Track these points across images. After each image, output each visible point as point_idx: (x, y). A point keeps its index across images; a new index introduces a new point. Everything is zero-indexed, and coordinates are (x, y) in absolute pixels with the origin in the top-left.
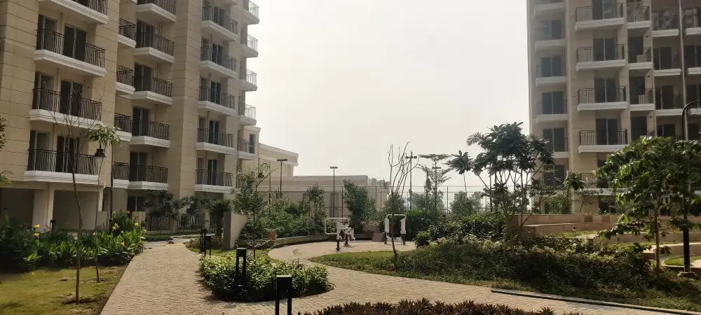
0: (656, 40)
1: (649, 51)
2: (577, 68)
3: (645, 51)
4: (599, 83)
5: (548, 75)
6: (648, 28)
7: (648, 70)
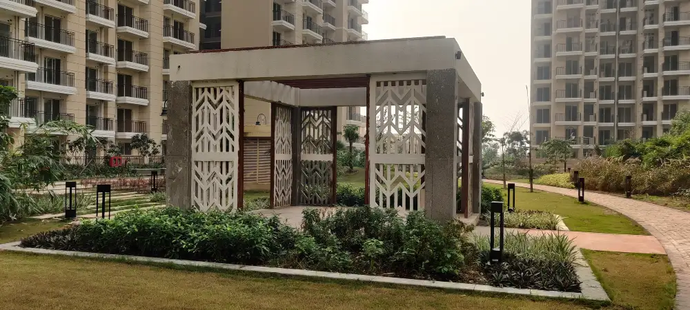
2: (557, 78)
4: (568, 86)
5: (541, 79)
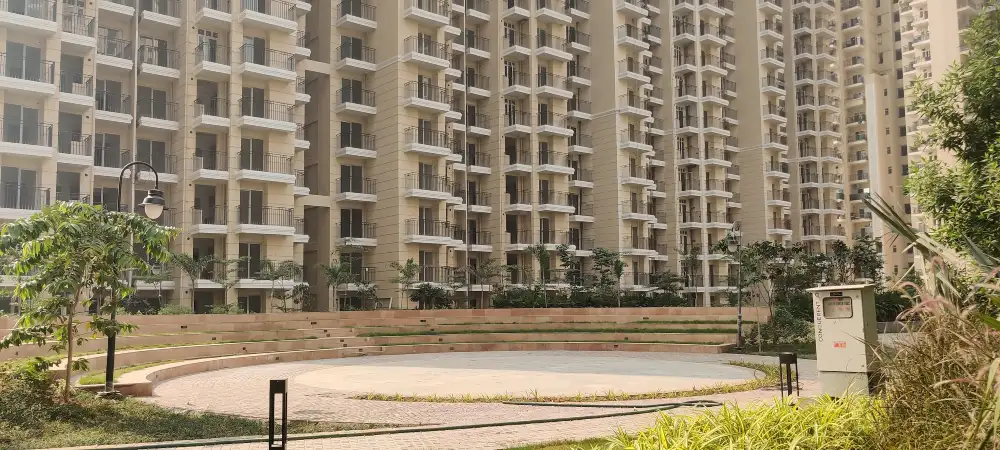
0: (101, 68)
1: (90, 81)
3: (85, 80)
6: (91, 48)
7: (87, 108)
